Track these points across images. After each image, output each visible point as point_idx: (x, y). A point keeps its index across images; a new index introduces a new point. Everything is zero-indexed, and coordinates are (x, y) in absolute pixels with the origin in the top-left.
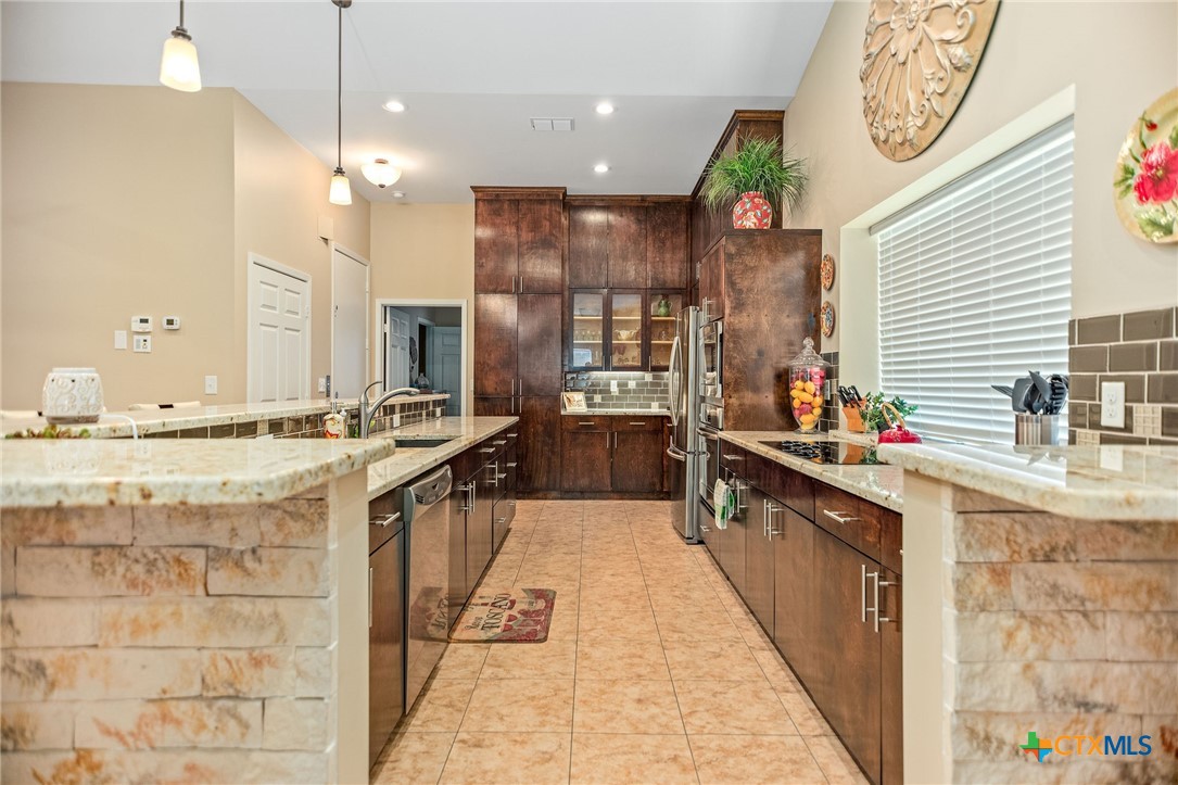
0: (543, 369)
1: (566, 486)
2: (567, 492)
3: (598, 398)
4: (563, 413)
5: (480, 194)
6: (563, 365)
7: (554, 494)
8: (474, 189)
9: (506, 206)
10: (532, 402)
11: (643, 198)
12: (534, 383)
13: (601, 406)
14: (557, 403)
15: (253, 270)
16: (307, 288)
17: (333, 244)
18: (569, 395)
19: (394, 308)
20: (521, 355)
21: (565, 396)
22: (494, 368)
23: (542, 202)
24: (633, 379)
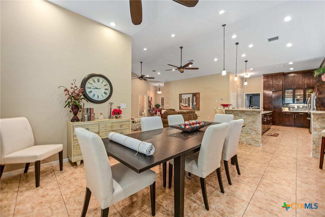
0: (279, 103)
1: (283, 124)
2: (283, 125)
3: (291, 109)
4: (282, 111)
5: (264, 76)
6: (282, 103)
7: (280, 125)
8: (263, 75)
9: (270, 77)
10: (275, 109)
11: (304, 71)
12: (276, 106)
13: (292, 110)
14: (281, 109)
15: (231, 92)
16: (236, 93)
17: (239, 87)
18: (284, 108)
19: (247, 94)
20: (273, 101)
21: (283, 108)
22: (267, 103)
23: (278, 75)
24: (301, 105)
